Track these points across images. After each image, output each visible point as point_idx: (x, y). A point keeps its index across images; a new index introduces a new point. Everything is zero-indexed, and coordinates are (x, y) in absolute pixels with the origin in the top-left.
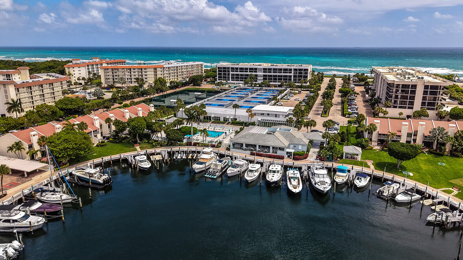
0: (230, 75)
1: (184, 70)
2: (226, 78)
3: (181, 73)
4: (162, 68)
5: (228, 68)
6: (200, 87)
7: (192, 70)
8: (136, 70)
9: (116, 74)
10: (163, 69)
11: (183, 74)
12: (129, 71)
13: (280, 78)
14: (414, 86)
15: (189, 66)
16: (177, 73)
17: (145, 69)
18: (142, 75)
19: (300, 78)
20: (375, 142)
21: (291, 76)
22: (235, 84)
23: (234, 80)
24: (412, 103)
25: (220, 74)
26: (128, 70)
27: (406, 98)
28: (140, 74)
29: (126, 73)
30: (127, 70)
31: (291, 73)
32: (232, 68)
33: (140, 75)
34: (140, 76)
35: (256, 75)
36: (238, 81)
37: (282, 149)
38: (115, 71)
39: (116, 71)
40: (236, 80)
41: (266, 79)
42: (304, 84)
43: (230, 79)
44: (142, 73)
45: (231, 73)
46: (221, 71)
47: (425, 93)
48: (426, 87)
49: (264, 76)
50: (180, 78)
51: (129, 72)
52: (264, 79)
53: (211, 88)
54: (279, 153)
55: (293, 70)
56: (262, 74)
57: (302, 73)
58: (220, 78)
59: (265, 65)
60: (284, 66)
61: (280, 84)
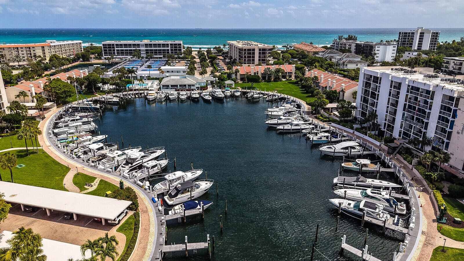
0: (116, 51)
1: (66, 48)
2: (111, 53)
3: (64, 52)
4: (49, 47)
5: (113, 45)
7: (73, 48)
8: (24, 49)
12: (16, 50)
13: (160, 52)
14: (254, 50)
15: (70, 44)
17: (33, 48)
18: (31, 54)
19: (176, 51)
20: (239, 79)
21: (168, 50)
22: (122, 58)
23: (119, 55)
24: (254, 60)
25: (105, 50)
27: (250, 57)
28: (29, 52)
29: (13, 52)
30: (14, 49)
31: (168, 47)
32: (117, 45)
34: (29, 54)
35: (140, 50)
36: (124, 55)
37: (193, 86)
40: (122, 55)
41: (149, 53)
42: (181, 56)
43: (116, 54)
45: (116, 49)
46: (106, 48)
47: (260, 53)
48: (260, 50)
49: (146, 50)
52: (146, 53)
53: (102, 62)
54: (192, 88)
55: (169, 45)
56: (144, 48)
57: (176, 47)
58: (106, 53)
59: (146, 41)
60: (161, 42)
61: (161, 56)
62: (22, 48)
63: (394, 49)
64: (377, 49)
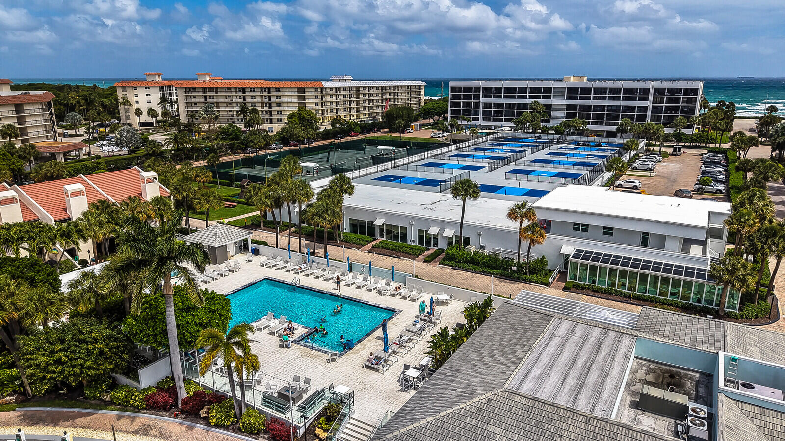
0: (481, 106)
1: (375, 97)
2: (470, 113)
3: (367, 104)
4: (319, 90)
5: (477, 89)
6: (403, 135)
7: (396, 97)
8: (257, 92)
9: (212, 101)
10: (322, 92)
11: (372, 107)
12: (240, 93)
13: (613, 114)
15: (388, 88)
16: (358, 103)
17: (277, 91)
18: (270, 104)
19: (671, 113)
21: (644, 109)
22: (493, 128)
23: (489, 120)
25: (454, 105)
26: (240, 91)
29: (234, 98)
30: (236, 92)
31: (646, 99)
32: (487, 90)
33: (266, 104)
35: (549, 107)
36: (501, 120)
38: (209, 94)
39: (213, 94)
40: (494, 120)
41: (573, 116)
43: (481, 116)
44: (270, 100)
45: (483, 101)
46: (459, 97)
49: (569, 107)
50: (364, 114)
51: (240, 96)
52: (568, 116)
53: (429, 137)
55: (652, 92)
56: (565, 102)
57: (677, 100)
58: (455, 114)
59: (574, 81)
60: (625, 83)
61: (613, 128)
62: (253, 89)
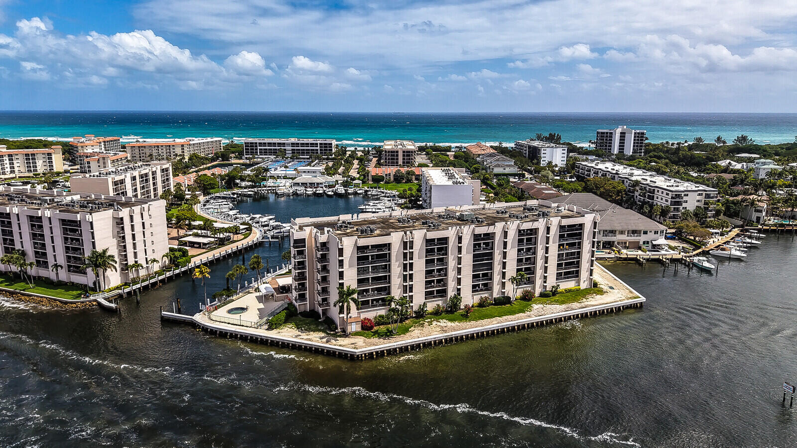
0: (258, 150)
1: (205, 147)
2: (254, 153)
3: (203, 150)
5: (256, 143)
6: (231, 162)
7: (213, 146)
10: (189, 146)
11: (205, 151)
13: (308, 152)
14: (397, 152)
16: (200, 150)
18: (170, 152)
19: (326, 151)
20: (370, 180)
21: (317, 150)
22: (264, 158)
23: (262, 155)
24: (397, 162)
25: (247, 149)
27: (394, 159)
29: (153, 150)
31: (317, 147)
32: (260, 143)
33: (168, 152)
35: (285, 150)
36: (267, 155)
37: (322, 184)
38: (141, 148)
40: (264, 155)
41: (295, 153)
42: (330, 157)
43: (259, 154)
45: (259, 148)
46: (248, 146)
47: (404, 155)
48: (404, 152)
49: (292, 150)
50: (203, 155)
51: (156, 149)
52: (292, 153)
54: (320, 186)
55: (319, 144)
56: (290, 148)
57: (327, 147)
58: (247, 153)
59: (293, 140)
60: (311, 141)
61: (308, 157)
63: (564, 152)
64: (543, 152)
